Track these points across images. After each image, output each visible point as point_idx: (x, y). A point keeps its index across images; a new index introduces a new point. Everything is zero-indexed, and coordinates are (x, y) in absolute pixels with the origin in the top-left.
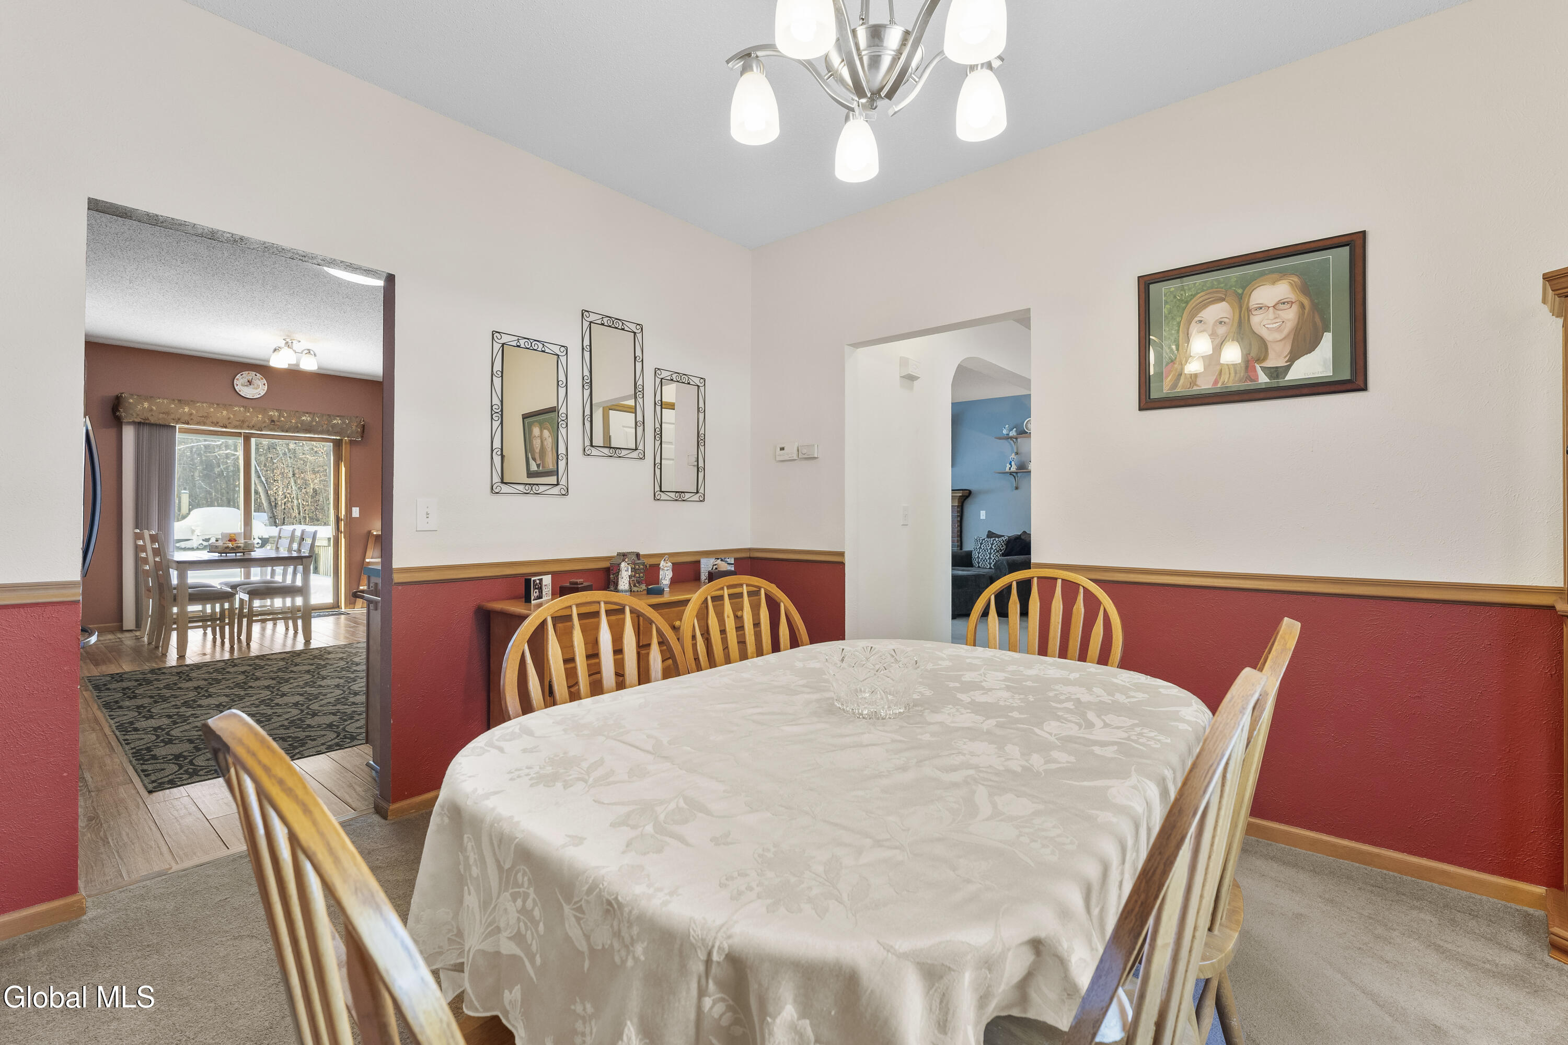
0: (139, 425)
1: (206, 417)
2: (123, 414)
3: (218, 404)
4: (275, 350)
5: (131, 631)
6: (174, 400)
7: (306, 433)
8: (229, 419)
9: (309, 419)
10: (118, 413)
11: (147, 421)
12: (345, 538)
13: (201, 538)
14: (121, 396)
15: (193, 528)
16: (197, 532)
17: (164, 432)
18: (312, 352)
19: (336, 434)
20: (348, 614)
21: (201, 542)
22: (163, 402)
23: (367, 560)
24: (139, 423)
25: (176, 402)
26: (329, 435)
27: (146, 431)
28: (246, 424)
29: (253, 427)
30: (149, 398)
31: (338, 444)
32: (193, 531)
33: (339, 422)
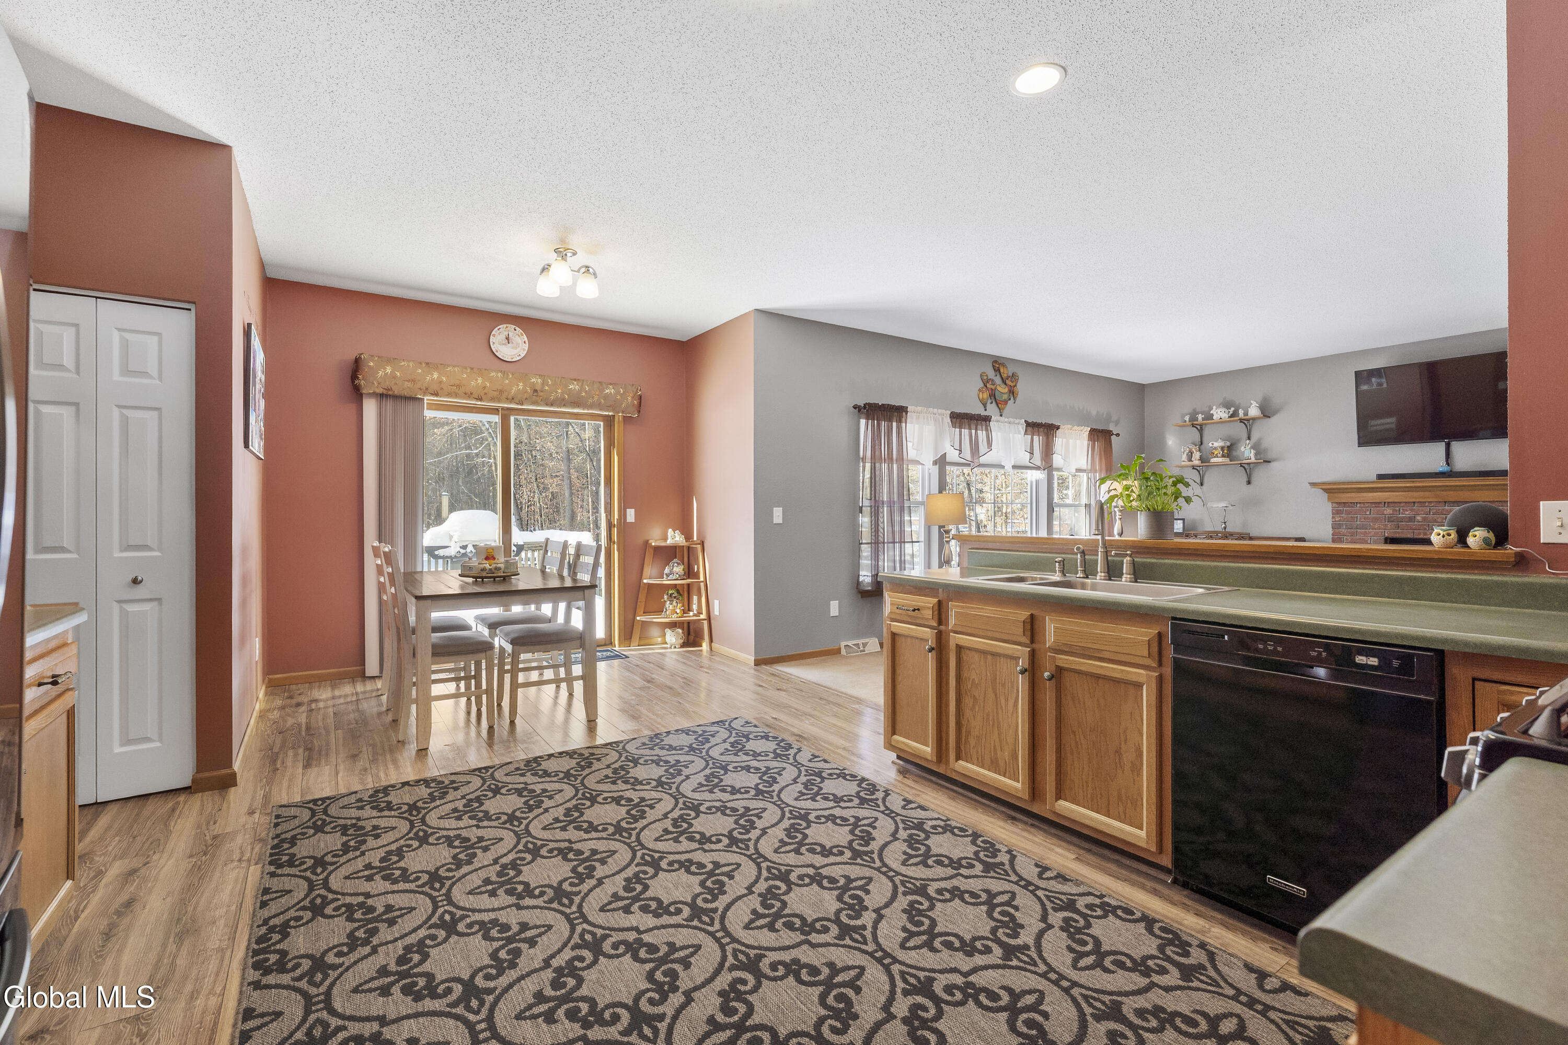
0: (382, 397)
1: (459, 386)
2: (362, 382)
3: (472, 369)
4: (543, 270)
5: (374, 678)
6: (421, 363)
7: (574, 407)
8: (484, 388)
9: (577, 387)
10: (356, 382)
11: (390, 393)
12: (618, 550)
13: (459, 545)
14: (360, 357)
15: (451, 533)
16: (455, 538)
17: (411, 406)
18: (591, 270)
19: (607, 408)
20: (627, 657)
21: (459, 549)
22: (409, 366)
23: (645, 581)
24: (382, 396)
25: (424, 365)
26: (601, 410)
27: (389, 405)
28: (504, 396)
29: (512, 400)
30: (390, 361)
31: (609, 422)
32: (451, 537)
33: (613, 391)
